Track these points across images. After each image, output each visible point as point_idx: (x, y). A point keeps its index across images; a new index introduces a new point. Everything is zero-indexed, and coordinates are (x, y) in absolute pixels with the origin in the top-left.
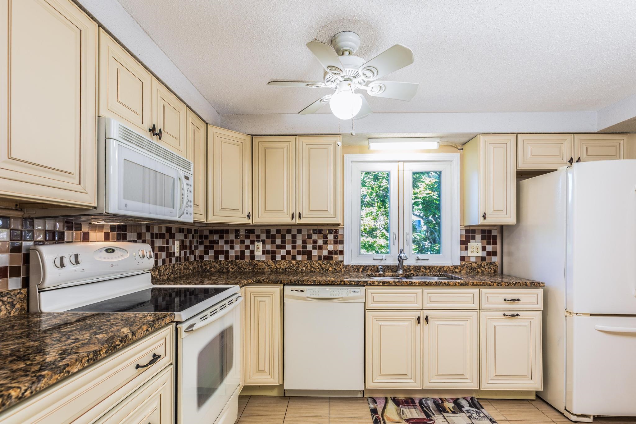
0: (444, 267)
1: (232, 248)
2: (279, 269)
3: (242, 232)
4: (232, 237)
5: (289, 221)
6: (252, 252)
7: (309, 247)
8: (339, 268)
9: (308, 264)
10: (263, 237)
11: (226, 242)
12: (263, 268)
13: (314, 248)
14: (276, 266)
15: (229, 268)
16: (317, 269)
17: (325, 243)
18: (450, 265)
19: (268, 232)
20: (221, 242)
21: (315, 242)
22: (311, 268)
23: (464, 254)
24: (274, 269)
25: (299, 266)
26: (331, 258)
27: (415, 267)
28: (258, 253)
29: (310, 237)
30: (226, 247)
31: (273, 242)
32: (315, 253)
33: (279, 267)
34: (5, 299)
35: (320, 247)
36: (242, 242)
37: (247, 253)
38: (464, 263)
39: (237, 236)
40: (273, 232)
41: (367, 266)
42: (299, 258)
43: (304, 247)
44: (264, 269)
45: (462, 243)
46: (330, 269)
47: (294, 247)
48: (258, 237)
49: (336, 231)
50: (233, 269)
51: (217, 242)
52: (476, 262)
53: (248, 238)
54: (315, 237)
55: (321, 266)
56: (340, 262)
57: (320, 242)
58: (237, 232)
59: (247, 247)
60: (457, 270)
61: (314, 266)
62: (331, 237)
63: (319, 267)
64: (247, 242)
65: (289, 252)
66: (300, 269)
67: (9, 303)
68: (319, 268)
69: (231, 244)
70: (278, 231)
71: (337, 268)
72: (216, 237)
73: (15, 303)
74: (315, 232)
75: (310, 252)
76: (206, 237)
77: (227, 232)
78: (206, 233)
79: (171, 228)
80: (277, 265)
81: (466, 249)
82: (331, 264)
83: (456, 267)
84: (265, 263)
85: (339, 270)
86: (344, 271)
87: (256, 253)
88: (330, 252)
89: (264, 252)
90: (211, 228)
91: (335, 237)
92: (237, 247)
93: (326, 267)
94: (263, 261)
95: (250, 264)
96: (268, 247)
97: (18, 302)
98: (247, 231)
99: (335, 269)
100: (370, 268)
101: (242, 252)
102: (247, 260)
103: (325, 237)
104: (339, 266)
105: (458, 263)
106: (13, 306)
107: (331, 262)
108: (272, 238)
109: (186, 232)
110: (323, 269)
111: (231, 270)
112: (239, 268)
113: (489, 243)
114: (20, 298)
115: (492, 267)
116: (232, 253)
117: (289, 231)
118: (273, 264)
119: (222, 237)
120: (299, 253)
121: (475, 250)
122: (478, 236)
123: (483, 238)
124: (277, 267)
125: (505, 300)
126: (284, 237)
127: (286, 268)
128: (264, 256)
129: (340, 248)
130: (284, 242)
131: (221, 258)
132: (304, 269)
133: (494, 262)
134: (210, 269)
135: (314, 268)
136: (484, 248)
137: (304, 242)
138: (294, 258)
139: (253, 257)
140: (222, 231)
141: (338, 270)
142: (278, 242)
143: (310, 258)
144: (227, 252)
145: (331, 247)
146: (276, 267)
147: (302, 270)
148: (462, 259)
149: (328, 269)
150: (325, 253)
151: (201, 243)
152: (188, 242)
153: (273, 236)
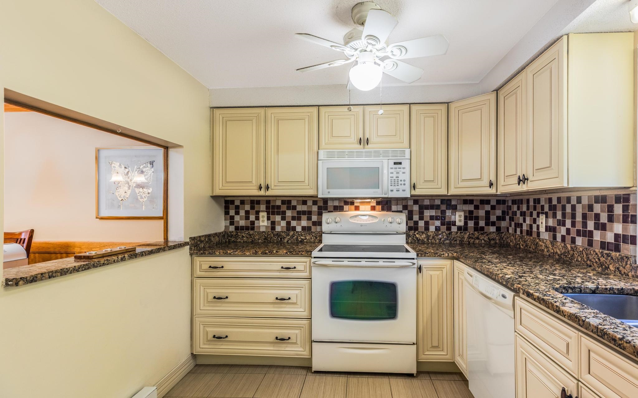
1: (525, 221)
2: (556, 253)
3: (531, 203)
4: (524, 208)
6: (538, 227)
7: (591, 225)
8: (624, 268)
9: (584, 252)
10: (546, 208)
11: (521, 214)
12: (542, 250)
13: (596, 228)
14: (553, 250)
15: (521, 245)
16: (595, 264)
17: (611, 219)
19: (550, 201)
20: (518, 214)
21: (597, 216)
22: (587, 260)
24: (551, 253)
25: (573, 253)
26: (617, 248)
28: (542, 229)
29: (591, 208)
30: (521, 220)
32: (597, 236)
33: (555, 251)
34: (313, 234)
35: (602, 227)
36: (531, 215)
37: (535, 228)
39: (528, 209)
40: (554, 201)
42: (579, 241)
43: (585, 225)
44: (543, 250)
46: (611, 267)
47: (573, 224)
48: (543, 208)
49: (627, 198)
50: (523, 245)
51: (516, 214)
53: (535, 209)
54: (597, 208)
55: (599, 260)
56: (626, 257)
57: (604, 218)
58: (528, 201)
59: (535, 221)
61: (591, 257)
62: (618, 209)
63: (597, 260)
64: (535, 216)
65: (568, 231)
66: (575, 259)
67: (315, 236)
68: (596, 262)
69: (524, 216)
70: (559, 200)
71: (621, 268)
72: (515, 208)
73: (317, 237)
74: (598, 200)
75: (591, 233)
76: (510, 208)
77: (522, 202)
78: (510, 203)
80: (554, 248)
82: (612, 258)
84: (544, 243)
85: (625, 273)
86: (633, 276)
88: (617, 236)
89: (548, 229)
90: (512, 198)
91: (626, 208)
92: (528, 220)
93: (606, 263)
94: (543, 241)
96: (551, 222)
98: (535, 200)
99: (618, 268)
101: (531, 226)
102: (534, 235)
103: (610, 209)
104: (624, 266)
107: (613, 254)
108: (553, 210)
109: (477, 203)
110: (602, 266)
111: (521, 247)
112: (527, 246)
114: (319, 235)
116: (525, 227)
117: (569, 200)
118: (550, 246)
119: (518, 208)
120: (579, 233)
124: (554, 251)
126: (564, 208)
127: (561, 254)
128: (546, 233)
129: (631, 229)
130: (564, 215)
131: (518, 230)
132: (580, 260)
134: (510, 242)
135: (590, 260)
137: (584, 216)
138: (573, 241)
139: (538, 234)
140: (519, 201)
141: (623, 273)
142: (559, 216)
143: (590, 243)
144: (522, 224)
145: (618, 228)
146: (553, 251)
147: (577, 260)
149: (609, 267)
150: (610, 238)
151: (508, 214)
152: (482, 213)
153: (555, 207)
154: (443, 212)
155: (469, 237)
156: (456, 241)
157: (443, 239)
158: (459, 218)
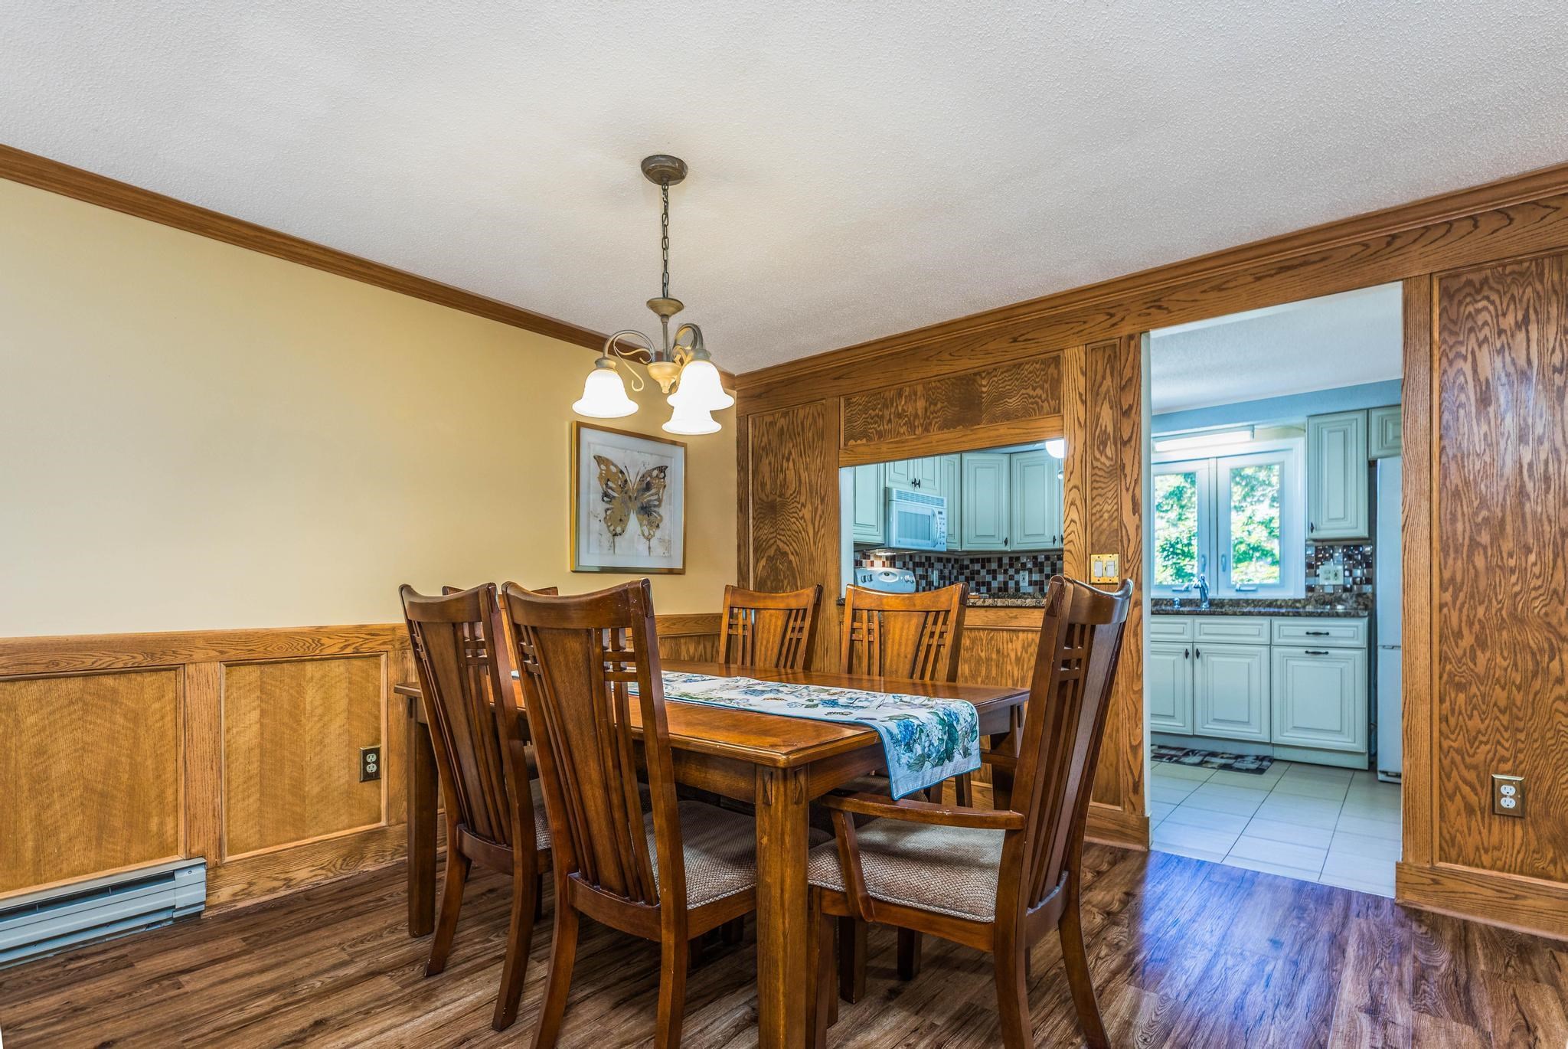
0: (1277, 600)
1: (995, 578)
3: (1006, 561)
4: (994, 566)
5: (1051, 546)
6: (1017, 583)
10: (1029, 565)
11: (988, 572)
18: (1287, 598)
19: (1035, 559)
20: (983, 572)
23: (1312, 581)
27: (1231, 600)
28: (1024, 584)
30: (989, 578)
31: (1041, 571)
36: (1006, 572)
37: (1012, 584)
38: (1310, 594)
39: (1000, 565)
40: (1041, 558)
41: (1160, 599)
45: (1309, 566)
48: (1024, 565)
51: (978, 572)
52: (1331, 594)
53: (1011, 566)
58: (1000, 560)
59: (1012, 578)
60: (1298, 605)
64: (1011, 572)
69: (994, 574)
70: (1047, 558)
72: (977, 567)
76: (967, 567)
77: (989, 560)
78: (966, 562)
79: (930, 557)
81: (1316, 574)
83: (1299, 601)
84: (1031, 595)
87: (1021, 584)
89: (1031, 583)
90: (972, 557)
92: (1001, 578)
95: (1015, 596)
96: (1036, 577)
98: (1011, 559)
100: (1165, 602)
101: (1006, 583)
102: (1012, 591)
105: (1302, 594)
108: (1040, 567)
109: (944, 561)
113: (1356, 566)
115: (1360, 600)
116: (995, 585)
118: (1041, 597)
119: (983, 567)
121: (1332, 576)
122: (1338, 556)
123: (1346, 557)
125: (1308, 633)
126: (1053, 564)
128: (1031, 587)
130: (1054, 570)
131: (984, 589)
133: (1365, 594)
136: (1347, 573)
139: (1018, 589)
140: (983, 559)
142: (1048, 570)
144: (989, 583)
148: (1310, 589)
151: (962, 574)
152: (946, 572)
153: (1042, 564)
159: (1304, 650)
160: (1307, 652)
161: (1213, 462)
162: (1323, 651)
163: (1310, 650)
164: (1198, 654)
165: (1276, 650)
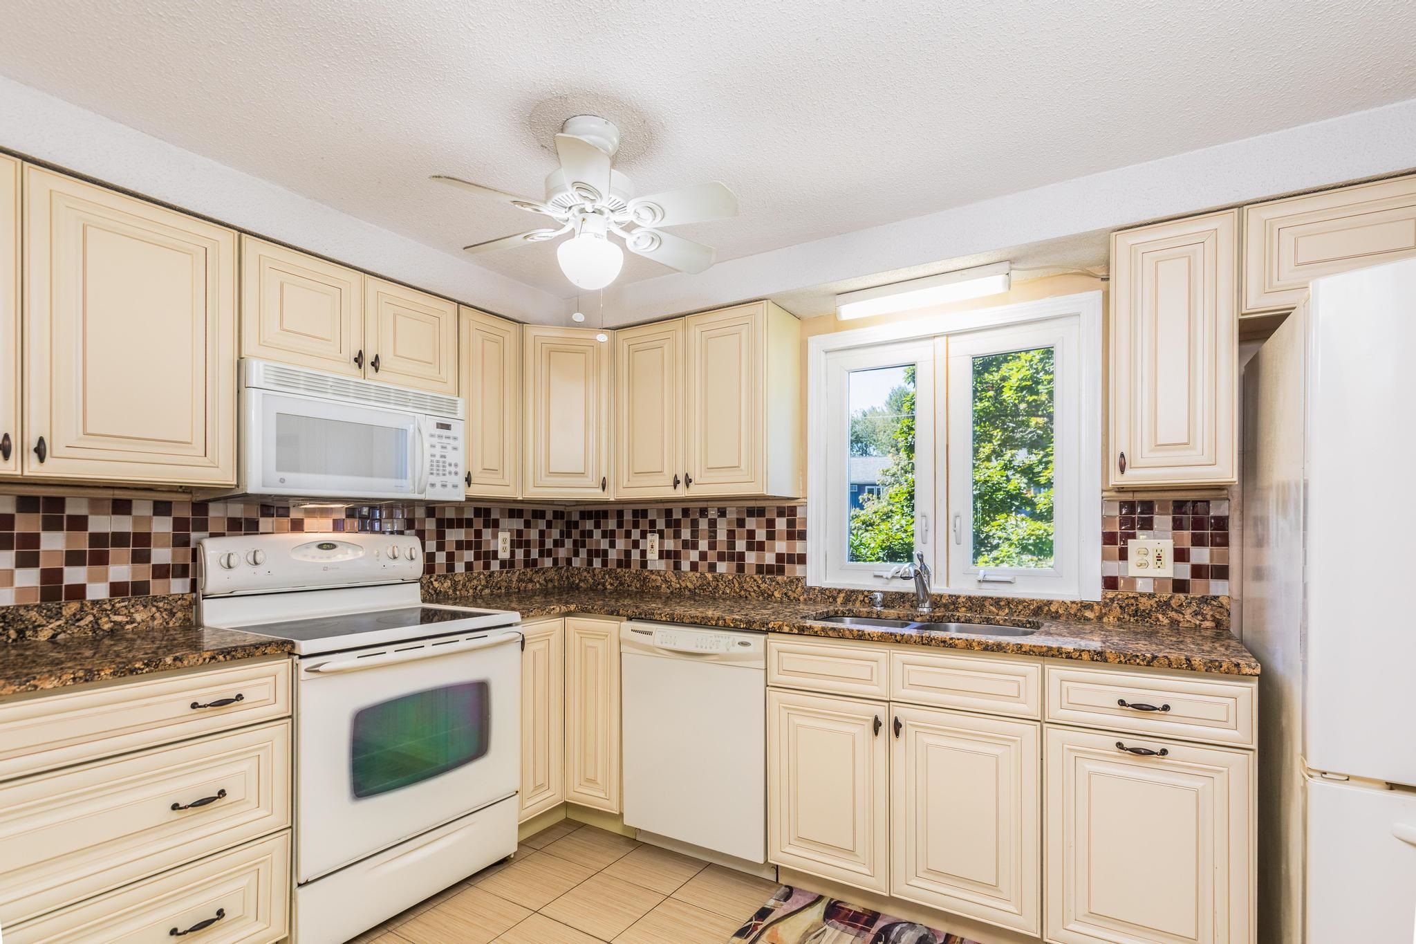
0: (1050, 603)
1: (612, 545)
2: (684, 588)
3: (628, 517)
4: (612, 524)
5: (669, 493)
6: (643, 553)
7: (741, 545)
8: (794, 592)
9: (735, 580)
10: (661, 524)
11: (604, 535)
12: (657, 586)
13: (750, 547)
14: (679, 583)
15: (607, 584)
16: (752, 594)
17: (771, 536)
18: (1068, 600)
19: (669, 513)
20: (597, 534)
21: (751, 534)
22: (741, 591)
23: (1115, 568)
24: (676, 589)
25: (717, 584)
26: (781, 571)
27: (970, 598)
28: (653, 555)
29: (741, 523)
30: (604, 544)
31: (677, 535)
32: (751, 558)
33: (684, 585)
34: (161, 604)
35: (761, 547)
36: (628, 534)
37: (636, 555)
38: (1111, 594)
39: (620, 525)
40: (677, 515)
41: (853, 591)
42: (722, 567)
43: (731, 545)
44: (659, 588)
45: (1109, 538)
46: (777, 594)
47: (712, 546)
48: (653, 524)
49: (793, 511)
50: (612, 584)
51: (590, 534)
52: (1151, 596)
53: (636, 525)
54: (751, 523)
55: (759, 587)
56: (797, 579)
57: (761, 535)
58: (620, 514)
59: (636, 544)
60: (1088, 614)
61: (746, 586)
62: (781, 524)
63: (755, 588)
64: (636, 534)
65: (703, 556)
66: (720, 592)
67: (165, 610)
68: (754, 591)
69: (610, 535)
70: (686, 512)
71: (790, 593)
72: (589, 525)
73: (175, 610)
74: (751, 512)
75: (741, 556)
76: (576, 525)
77: (605, 515)
78: (575, 517)
80: (680, 581)
81: (1123, 555)
82: (778, 583)
83: (1088, 606)
84: (661, 576)
85: (794, 597)
86: (805, 600)
87: (649, 556)
88: (780, 557)
89: (663, 554)
90: (582, 508)
91: (791, 524)
92: (621, 544)
93: (769, 589)
94: (658, 573)
95: (637, 576)
96: (670, 545)
97: (180, 610)
98: (635, 513)
99: (786, 594)
100: (861, 597)
101: (628, 553)
102: (635, 567)
103: (771, 523)
104: (794, 589)
105: (1095, 593)
106: (172, 614)
107: (779, 578)
108: (674, 525)
109: (528, 516)
110: (763, 595)
111: (609, 587)
112: (621, 584)
113: (1198, 541)
114: (182, 605)
115: (1207, 610)
116: (613, 555)
117: (703, 512)
118: (674, 579)
119: (597, 526)
120: (721, 557)
121: (1151, 559)
122: (1163, 521)
123: (1178, 525)
124: (681, 585)
125: (1122, 703)
126: (694, 524)
127: (695, 588)
128: (663, 561)
129: (798, 547)
130: (695, 534)
131: (597, 563)
132: (728, 592)
133: (1216, 598)
134: (579, 583)
135: (746, 590)
136: (1180, 555)
137: (731, 534)
138: (712, 567)
139: (644, 564)
140: (597, 512)
141: (792, 598)
142: (686, 534)
143: (741, 568)
144: (605, 552)
145: (781, 546)
146: (678, 586)
147: (723, 593)
148: (1110, 583)
149: (773, 595)
150: (770, 559)
151: (569, 536)
152: (534, 535)
153: (678, 523)
154: (478, 534)
155: (520, 580)
156: (500, 588)
157: (479, 587)
158: (501, 543)
159: (1113, 739)
160: (1120, 745)
161: (941, 342)
162: (1156, 746)
163: (1129, 742)
164: (897, 726)
165: (1052, 733)
